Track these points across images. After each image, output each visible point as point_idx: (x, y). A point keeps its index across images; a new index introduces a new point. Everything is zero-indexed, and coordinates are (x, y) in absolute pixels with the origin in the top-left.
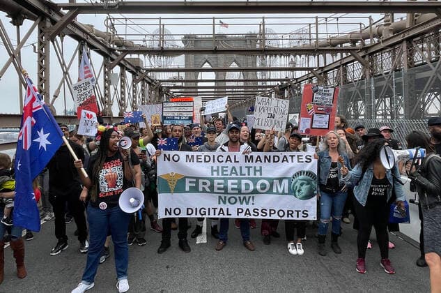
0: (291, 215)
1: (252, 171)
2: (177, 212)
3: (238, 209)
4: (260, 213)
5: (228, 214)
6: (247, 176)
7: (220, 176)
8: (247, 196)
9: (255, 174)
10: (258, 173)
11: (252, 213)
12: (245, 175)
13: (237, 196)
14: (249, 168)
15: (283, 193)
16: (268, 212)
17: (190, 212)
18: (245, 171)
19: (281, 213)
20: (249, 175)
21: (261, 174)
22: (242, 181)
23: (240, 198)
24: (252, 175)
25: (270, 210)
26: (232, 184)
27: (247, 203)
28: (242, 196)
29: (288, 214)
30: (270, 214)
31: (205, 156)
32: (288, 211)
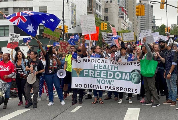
0: (130, 90)
1: (113, 67)
2: (80, 86)
3: (106, 86)
4: (116, 89)
5: (101, 89)
6: (111, 70)
7: (98, 69)
8: (110, 80)
9: (115, 70)
10: (116, 69)
11: (112, 88)
12: (110, 69)
13: (105, 79)
14: (112, 66)
15: (127, 80)
16: (119, 89)
17: (86, 86)
18: (110, 67)
19: (125, 90)
20: (112, 69)
21: (117, 70)
22: (108, 72)
23: (107, 80)
24: (113, 70)
25: (121, 88)
26: (104, 73)
27: (110, 84)
28: (108, 80)
29: (128, 90)
30: (120, 89)
31: (92, 59)
32: (129, 89)
